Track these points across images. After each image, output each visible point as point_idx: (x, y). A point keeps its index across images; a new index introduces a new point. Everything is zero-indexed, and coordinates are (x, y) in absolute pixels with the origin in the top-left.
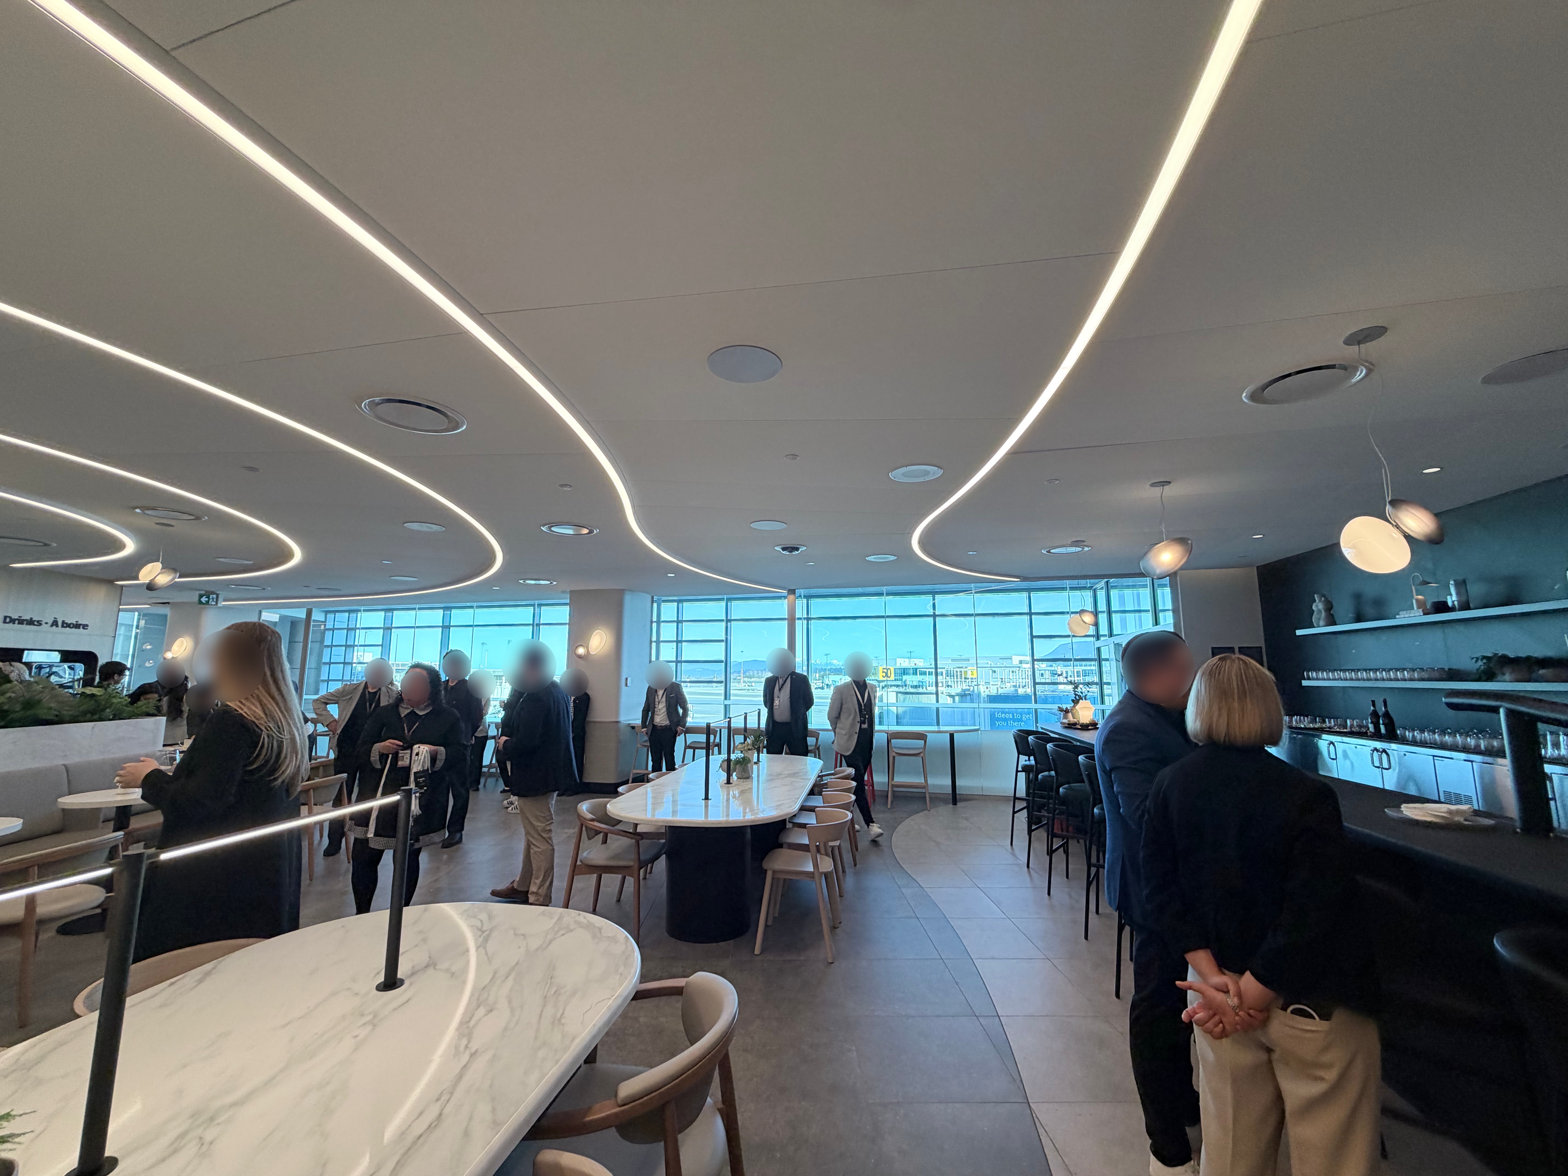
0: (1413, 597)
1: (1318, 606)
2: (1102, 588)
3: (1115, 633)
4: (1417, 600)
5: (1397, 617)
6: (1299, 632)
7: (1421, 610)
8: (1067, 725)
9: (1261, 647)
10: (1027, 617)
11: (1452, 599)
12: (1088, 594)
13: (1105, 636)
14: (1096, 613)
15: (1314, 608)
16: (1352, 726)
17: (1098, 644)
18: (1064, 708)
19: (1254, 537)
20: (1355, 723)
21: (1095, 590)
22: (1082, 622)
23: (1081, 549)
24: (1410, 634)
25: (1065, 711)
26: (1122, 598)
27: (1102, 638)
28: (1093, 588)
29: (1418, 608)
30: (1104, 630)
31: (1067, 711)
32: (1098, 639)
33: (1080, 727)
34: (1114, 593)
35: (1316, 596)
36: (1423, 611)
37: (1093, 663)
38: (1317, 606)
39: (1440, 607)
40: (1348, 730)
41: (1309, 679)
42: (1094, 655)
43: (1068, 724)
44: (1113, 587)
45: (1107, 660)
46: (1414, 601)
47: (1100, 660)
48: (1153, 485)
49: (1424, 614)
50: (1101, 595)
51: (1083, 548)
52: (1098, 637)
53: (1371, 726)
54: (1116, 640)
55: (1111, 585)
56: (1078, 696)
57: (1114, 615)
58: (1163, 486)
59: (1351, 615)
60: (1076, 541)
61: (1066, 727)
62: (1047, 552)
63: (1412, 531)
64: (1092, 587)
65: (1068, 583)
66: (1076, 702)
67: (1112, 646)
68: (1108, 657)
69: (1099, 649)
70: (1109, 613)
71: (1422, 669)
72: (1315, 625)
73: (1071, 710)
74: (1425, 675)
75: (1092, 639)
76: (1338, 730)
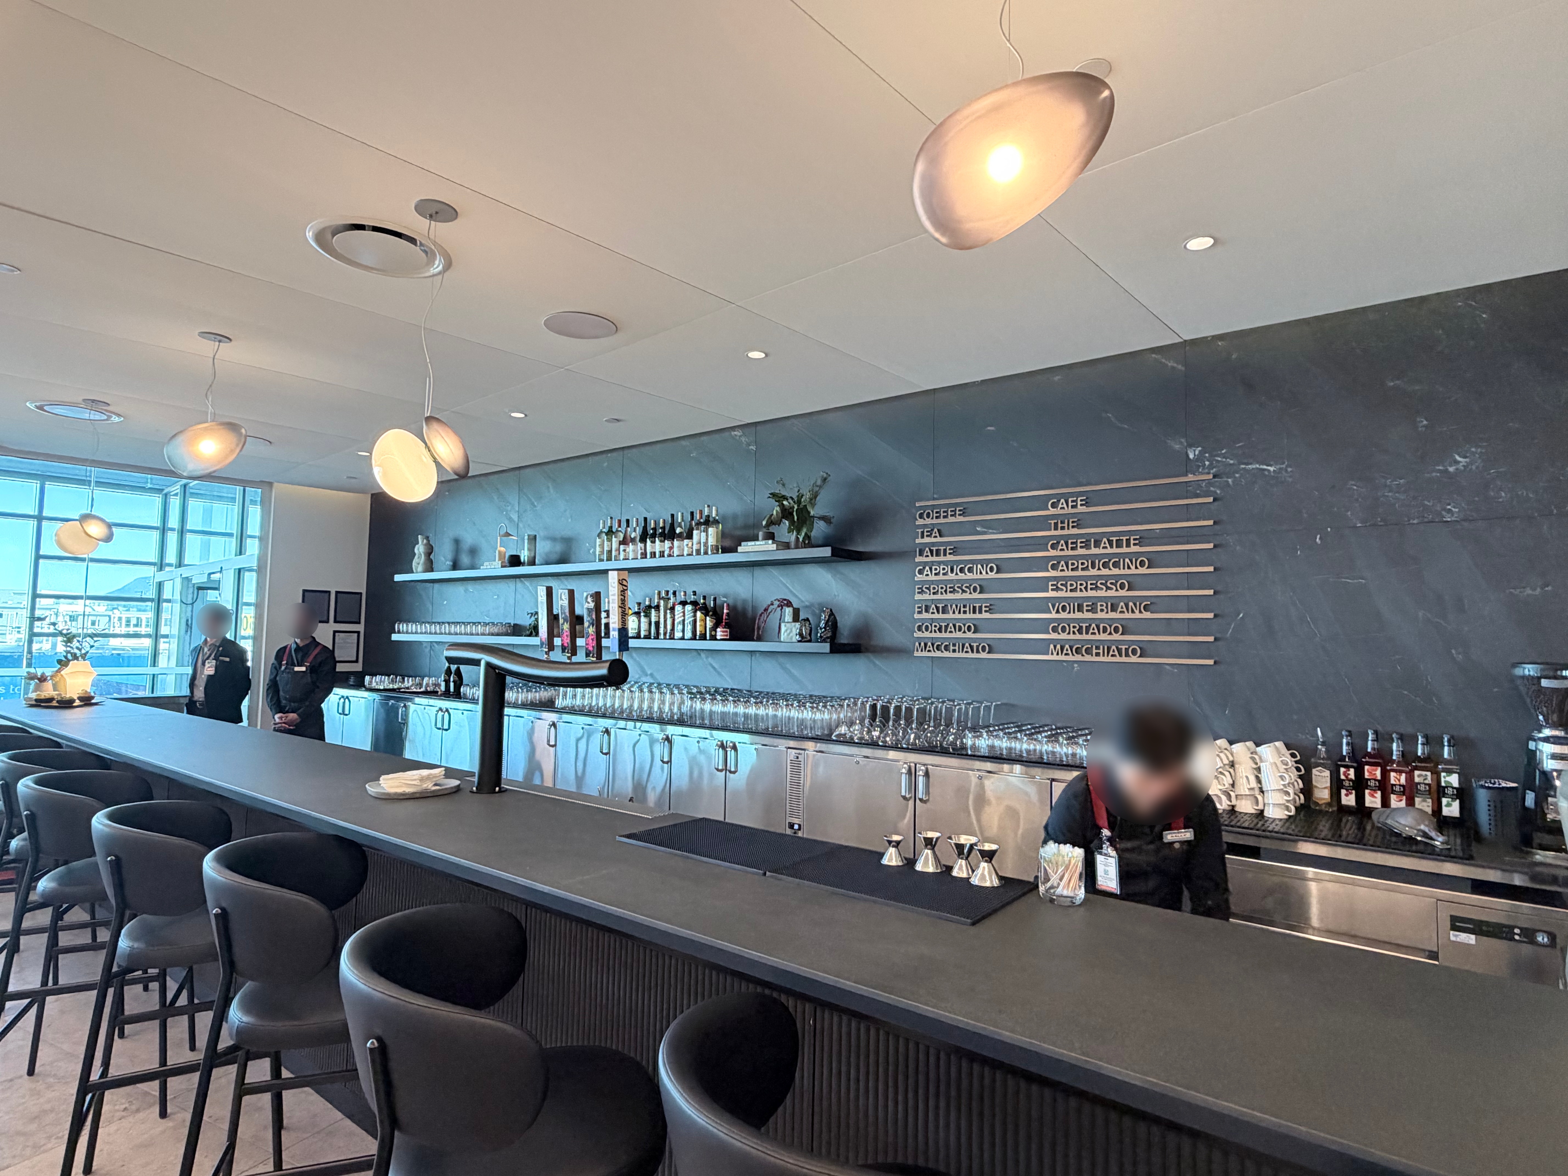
0: (496, 548)
1: (420, 549)
2: (176, 495)
3: (186, 563)
4: (500, 552)
5: (482, 567)
6: (398, 578)
7: (500, 562)
8: (34, 703)
9: (361, 594)
10: (32, 524)
11: (524, 556)
12: (157, 500)
13: (170, 565)
14: (164, 530)
15: (416, 551)
16: (427, 685)
17: (160, 576)
18: (39, 674)
19: (359, 453)
20: (431, 682)
21: (166, 495)
22: (83, 534)
23: (105, 417)
24: (491, 586)
25: (39, 679)
26: (208, 515)
27: (167, 569)
28: (165, 492)
29: (499, 560)
30: (171, 557)
31: (42, 679)
32: (161, 568)
33: (57, 705)
34: (193, 504)
35: (419, 536)
36: (502, 562)
37: (149, 604)
38: (418, 549)
39: (515, 561)
40: (422, 690)
41: (399, 632)
42: (151, 594)
43: (36, 700)
44: (194, 495)
45: (169, 601)
46: (497, 552)
47: (159, 601)
48: (204, 334)
49: (502, 567)
50: (175, 504)
51: (109, 417)
52: (161, 566)
53: (443, 684)
54: (185, 572)
55: (192, 491)
56: (72, 654)
57: (189, 537)
58: (220, 341)
59: (448, 563)
60: (93, 401)
61: (32, 706)
62: (37, 407)
63: (442, 460)
64: (163, 490)
65: (95, 472)
66: (63, 663)
67: (178, 581)
68: (170, 597)
69: (160, 585)
70: (182, 532)
71: (493, 623)
72: (414, 571)
73: (52, 676)
74: (495, 630)
75: (152, 569)
76: (415, 690)
